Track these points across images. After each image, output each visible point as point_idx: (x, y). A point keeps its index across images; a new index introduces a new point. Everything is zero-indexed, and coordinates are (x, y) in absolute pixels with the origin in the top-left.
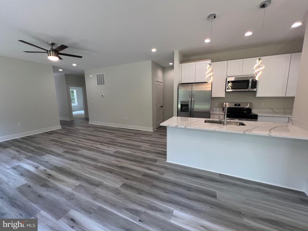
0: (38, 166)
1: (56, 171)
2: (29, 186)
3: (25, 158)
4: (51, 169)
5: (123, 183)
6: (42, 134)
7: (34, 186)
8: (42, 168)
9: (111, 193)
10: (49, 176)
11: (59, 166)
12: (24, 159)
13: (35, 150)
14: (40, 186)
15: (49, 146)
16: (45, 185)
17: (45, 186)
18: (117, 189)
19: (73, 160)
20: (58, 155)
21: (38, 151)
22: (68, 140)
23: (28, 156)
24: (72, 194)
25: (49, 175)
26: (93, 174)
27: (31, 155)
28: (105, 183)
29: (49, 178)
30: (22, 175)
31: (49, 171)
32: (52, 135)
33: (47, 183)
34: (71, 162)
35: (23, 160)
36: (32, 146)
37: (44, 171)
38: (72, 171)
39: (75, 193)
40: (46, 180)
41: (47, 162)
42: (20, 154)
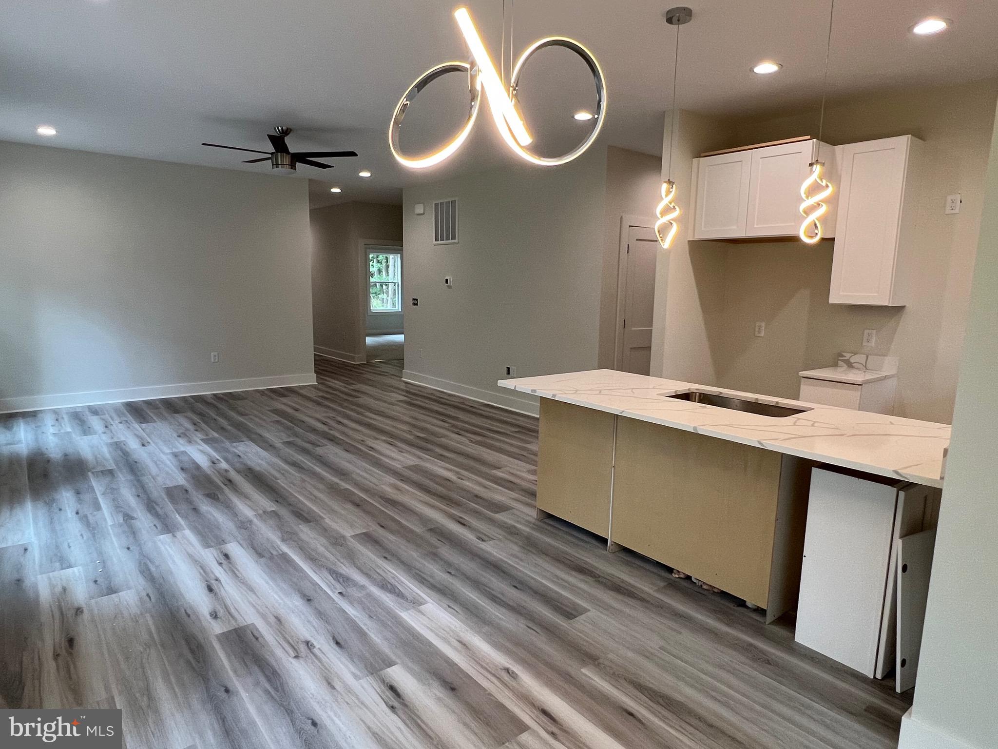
0: (218, 459)
1: (246, 476)
2: (186, 491)
3: (202, 440)
4: (238, 472)
5: (364, 531)
6: (262, 393)
7: (194, 492)
8: (224, 465)
9: (323, 540)
10: (227, 483)
11: (258, 468)
12: (200, 442)
13: (229, 428)
14: (203, 495)
15: (264, 424)
16: (213, 496)
17: (211, 498)
18: (344, 537)
19: (294, 464)
20: (268, 446)
21: (234, 430)
22: (312, 416)
23: (211, 436)
24: (251, 522)
25: (230, 481)
26: (315, 500)
27: (216, 435)
28: (328, 521)
29: (225, 485)
30: (182, 469)
31: (233, 475)
32: (282, 399)
33: (217, 492)
34: (286, 467)
35: (196, 442)
36: (226, 418)
37: (222, 472)
38: (278, 483)
39: (255, 520)
40: (218, 488)
41: (239, 456)
42: (197, 430)
